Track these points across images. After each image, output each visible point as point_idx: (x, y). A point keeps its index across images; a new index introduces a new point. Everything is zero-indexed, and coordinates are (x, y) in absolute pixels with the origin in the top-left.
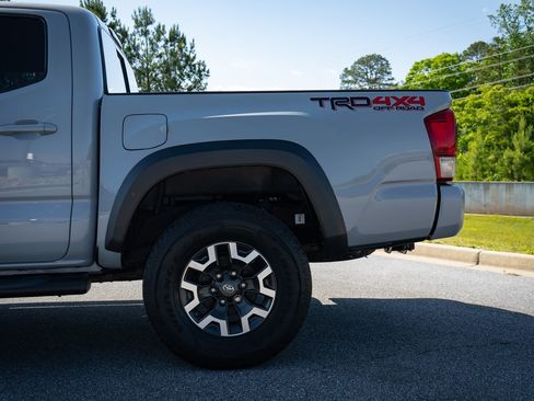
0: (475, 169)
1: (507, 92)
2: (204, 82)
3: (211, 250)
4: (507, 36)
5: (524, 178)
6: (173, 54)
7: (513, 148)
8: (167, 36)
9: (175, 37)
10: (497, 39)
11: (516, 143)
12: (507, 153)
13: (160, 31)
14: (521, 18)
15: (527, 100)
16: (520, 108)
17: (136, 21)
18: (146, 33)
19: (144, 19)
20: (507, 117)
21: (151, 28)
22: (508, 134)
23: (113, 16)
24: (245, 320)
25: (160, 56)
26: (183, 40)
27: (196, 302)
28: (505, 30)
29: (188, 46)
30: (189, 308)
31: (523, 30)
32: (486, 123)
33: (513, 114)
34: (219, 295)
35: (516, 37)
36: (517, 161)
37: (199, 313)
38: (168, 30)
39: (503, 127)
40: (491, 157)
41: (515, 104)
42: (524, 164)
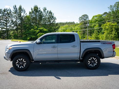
0: (105, 38)
1: (112, 24)
2: (55, 21)
3: (91, 58)
4: (111, 11)
5: (114, 40)
6: (50, 15)
7: (112, 34)
8: (49, 12)
9: (50, 13)
10: (109, 12)
11: (113, 33)
12: (111, 35)
13: (48, 11)
14: (114, 8)
15: (115, 25)
16: (114, 27)
17: (44, 10)
18: (45, 12)
19: (45, 9)
20: (112, 28)
21: (46, 11)
22: (111, 31)
23: (40, 9)
24: (94, 65)
25: (48, 16)
26: (52, 13)
27: (89, 63)
28: (111, 10)
29: (53, 14)
30: (89, 64)
31: (114, 10)
32: (107, 29)
33: (113, 28)
34: (91, 62)
35: (113, 12)
36: (113, 36)
37: (90, 64)
38: (49, 11)
39: (111, 30)
40: (108, 36)
41: (113, 26)
42: (114, 37)
